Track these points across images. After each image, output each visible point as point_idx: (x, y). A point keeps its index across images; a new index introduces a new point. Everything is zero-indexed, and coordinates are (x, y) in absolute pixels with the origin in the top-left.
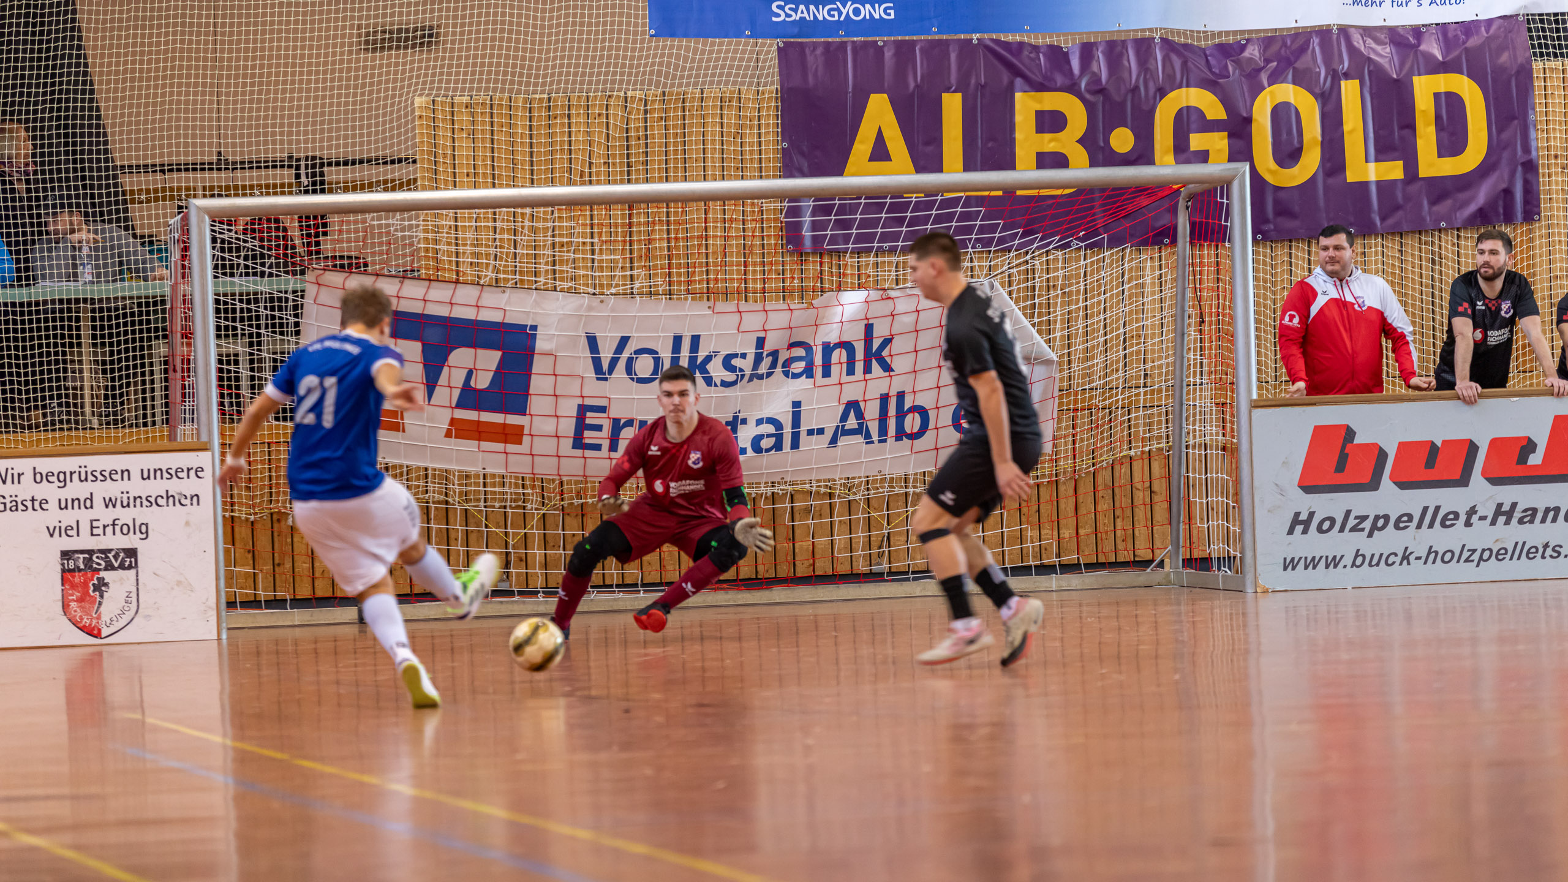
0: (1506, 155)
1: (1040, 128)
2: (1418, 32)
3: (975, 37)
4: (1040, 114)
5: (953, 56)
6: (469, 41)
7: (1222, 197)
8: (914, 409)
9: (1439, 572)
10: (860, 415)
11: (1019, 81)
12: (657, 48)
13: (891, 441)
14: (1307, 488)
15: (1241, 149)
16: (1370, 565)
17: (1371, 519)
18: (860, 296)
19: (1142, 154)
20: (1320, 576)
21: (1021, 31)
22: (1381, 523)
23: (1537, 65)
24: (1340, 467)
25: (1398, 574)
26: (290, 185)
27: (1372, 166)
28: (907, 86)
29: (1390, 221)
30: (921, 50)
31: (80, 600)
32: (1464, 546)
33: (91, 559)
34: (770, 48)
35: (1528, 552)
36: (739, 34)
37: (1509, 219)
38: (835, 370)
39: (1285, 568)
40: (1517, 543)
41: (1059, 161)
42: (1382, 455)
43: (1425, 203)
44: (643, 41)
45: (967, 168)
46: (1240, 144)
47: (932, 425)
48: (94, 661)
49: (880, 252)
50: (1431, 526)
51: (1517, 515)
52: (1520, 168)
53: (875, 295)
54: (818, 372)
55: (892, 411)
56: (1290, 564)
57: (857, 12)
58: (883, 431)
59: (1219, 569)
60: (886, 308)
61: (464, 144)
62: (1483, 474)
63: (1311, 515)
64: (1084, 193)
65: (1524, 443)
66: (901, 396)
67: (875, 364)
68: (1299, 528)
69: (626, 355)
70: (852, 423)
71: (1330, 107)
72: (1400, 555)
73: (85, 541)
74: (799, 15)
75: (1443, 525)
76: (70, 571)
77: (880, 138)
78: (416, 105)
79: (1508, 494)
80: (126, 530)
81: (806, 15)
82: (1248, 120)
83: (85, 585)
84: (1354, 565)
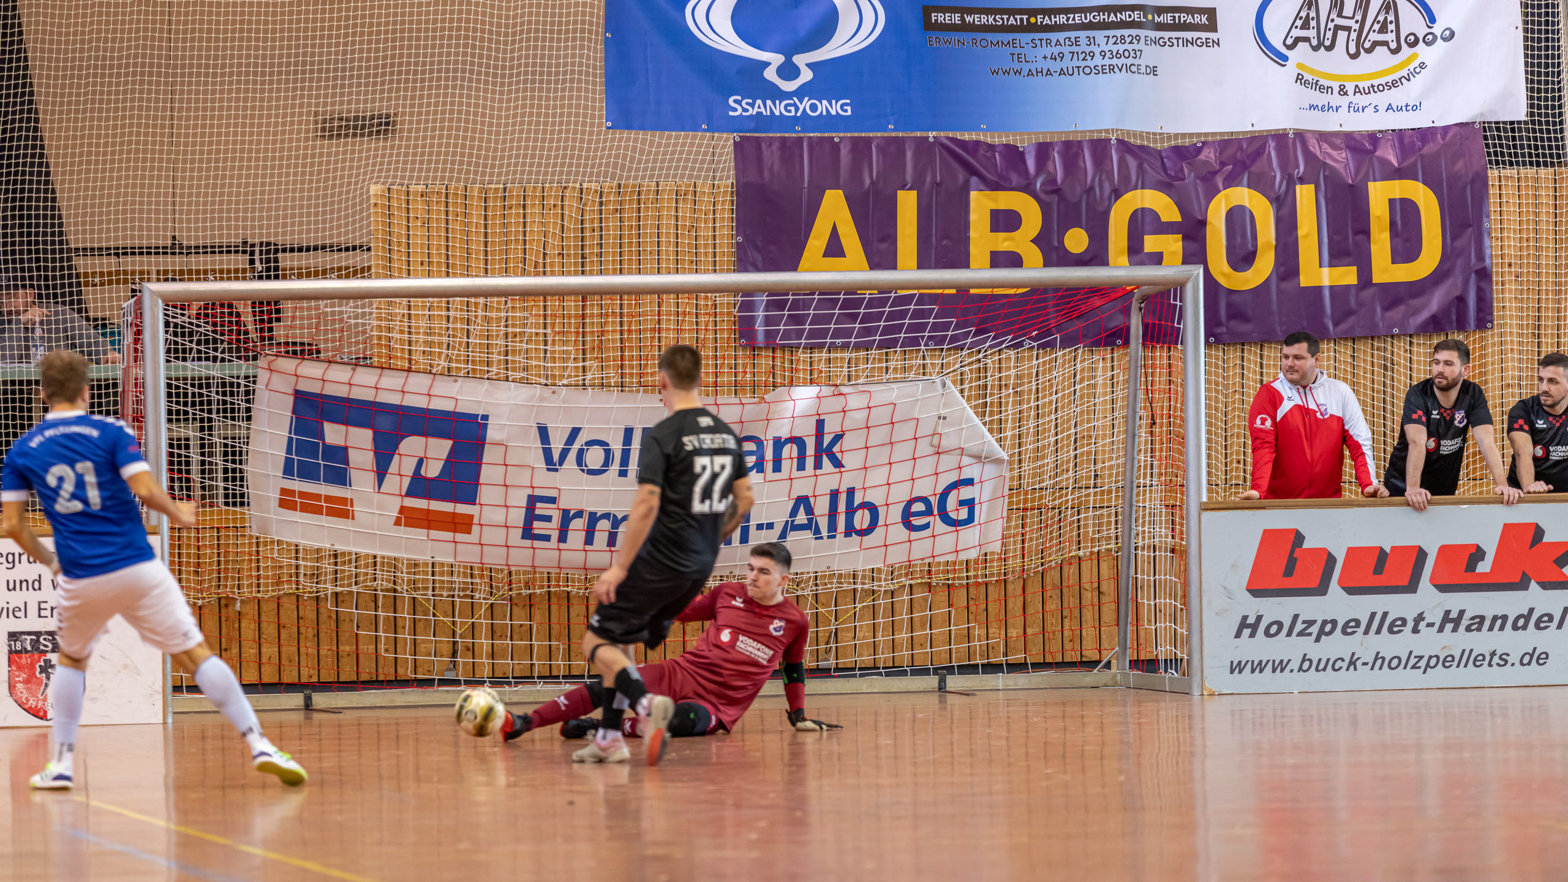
0: (1460, 262)
1: (995, 227)
2: (1374, 138)
3: (931, 134)
4: (995, 214)
5: (909, 155)
6: (426, 130)
7: (1175, 300)
8: (864, 505)
9: (1385, 678)
10: (810, 511)
11: (974, 180)
12: (613, 140)
13: (840, 537)
14: (1256, 591)
15: (1195, 253)
16: (1317, 670)
17: (1319, 623)
18: (811, 391)
19: (1097, 256)
20: (1267, 680)
21: (977, 129)
22: (1328, 628)
23: (1493, 173)
24: (1289, 571)
25: (1345, 679)
26: (244, 271)
27: (1326, 270)
28: (861, 181)
29: (1343, 327)
30: (877, 147)
31: (27, 682)
32: (1411, 652)
33: (38, 641)
34: (726, 142)
35: (1475, 660)
36: (696, 128)
37: (1462, 326)
38: (785, 465)
39: (1232, 672)
40: (1464, 651)
41: (1014, 260)
42: (1331, 560)
43: (1379, 309)
44: (599, 133)
45: (921, 266)
46: (1194, 246)
47: (881, 522)
48: (39, 743)
49: (832, 348)
50: (1378, 632)
51: (1465, 622)
52: (1473, 276)
53: (827, 391)
54: (769, 466)
55: (842, 507)
56: (1237, 668)
57: (814, 108)
58: (832, 527)
59: (1166, 671)
60: (837, 403)
61: (418, 233)
62: (1431, 581)
63: (1259, 618)
64: (1038, 293)
65: (1474, 550)
66: (851, 492)
67: (825, 459)
68: (1247, 632)
69: (576, 446)
70: (801, 518)
71: (1284, 211)
72: (1347, 660)
73: (32, 623)
74: (756, 109)
75: (1391, 631)
76: (17, 652)
77: (834, 234)
78: (372, 193)
79: (1456, 601)
81: (762, 110)
82: (1203, 223)
83: (32, 666)
84: (1300, 669)
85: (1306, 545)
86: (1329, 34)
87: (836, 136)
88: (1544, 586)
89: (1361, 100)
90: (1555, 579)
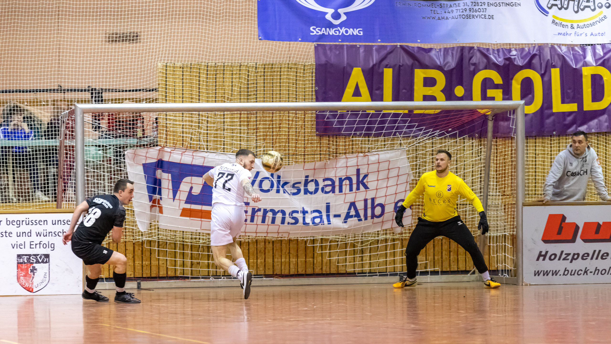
1: (425, 85)
4: (425, 79)
8: (379, 205)
9: (599, 278)
10: (356, 209)
11: (417, 64)
12: (262, 45)
13: (369, 219)
14: (545, 241)
16: (571, 275)
17: (572, 255)
20: (549, 279)
21: (417, 42)
22: (576, 257)
24: (560, 232)
25: (583, 279)
28: (369, 64)
29: (571, 129)
30: (376, 49)
31: (25, 276)
33: (30, 258)
34: (311, 46)
36: (297, 40)
38: (344, 189)
39: (535, 275)
41: (433, 98)
42: (577, 228)
45: (394, 100)
47: (386, 212)
48: (30, 303)
49: (354, 135)
50: (597, 259)
54: (337, 190)
55: (369, 206)
56: (537, 273)
57: (347, 32)
58: (366, 215)
60: (365, 161)
63: (547, 252)
66: (373, 199)
67: (361, 186)
68: (541, 258)
70: (353, 212)
71: (546, 78)
72: (584, 271)
73: (27, 251)
74: (322, 32)
75: (602, 258)
76: (21, 263)
77: (357, 88)
80: (45, 246)
81: (325, 32)
83: (27, 269)
84: (564, 274)
85: (567, 221)
86: (566, 3)
87: (357, 44)
89: (580, 31)
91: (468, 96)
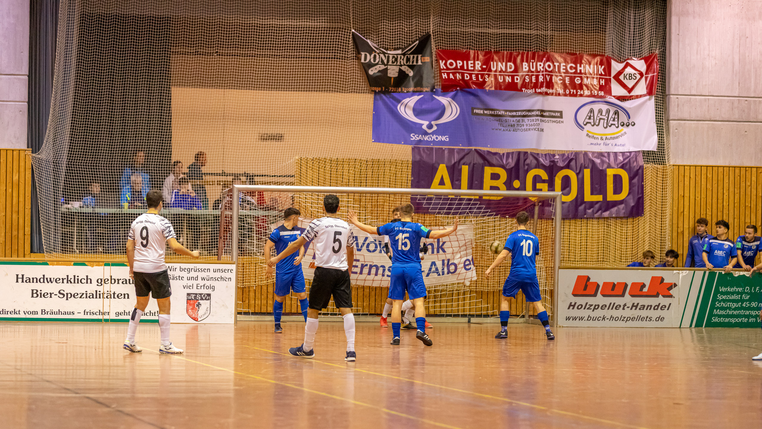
1: (492, 179)
3: (474, 148)
4: (492, 174)
8: (453, 264)
9: (613, 323)
10: (436, 266)
11: (486, 163)
12: (374, 145)
13: (445, 274)
14: (575, 295)
15: (551, 188)
16: (593, 320)
17: (594, 306)
20: (577, 323)
21: (488, 147)
22: (597, 307)
24: (585, 289)
25: (601, 323)
27: (592, 196)
28: (451, 161)
30: (457, 151)
31: (192, 309)
32: (622, 316)
33: (196, 296)
34: (409, 148)
35: (642, 319)
36: (400, 143)
39: (566, 320)
40: (638, 316)
41: (497, 188)
42: (598, 286)
44: (370, 143)
45: (468, 188)
46: (551, 186)
47: (458, 269)
48: (195, 328)
49: (439, 213)
50: (612, 309)
51: (639, 307)
55: (446, 264)
56: (568, 319)
57: (437, 138)
61: (310, 172)
62: (629, 293)
63: (575, 303)
64: (506, 199)
65: (642, 285)
66: (449, 260)
67: (440, 250)
68: (571, 307)
70: (434, 268)
71: (580, 176)
72: (602, 317)
73: (194, 291)
74: (419, 138)
75: (616, 309)
76: (189, 300)
77: (442, 178)
79: (636, 300)
80: (208, 288)
81: (421, 138)
82: (554, 180)
83: (194, 304)
84: (588, 320)
85: (590, 281)
86: (598, 121)
87: (444, 147)
88: (664, 296)
89: (608, 142)
90: (666, 294)
91: (523, 187)
